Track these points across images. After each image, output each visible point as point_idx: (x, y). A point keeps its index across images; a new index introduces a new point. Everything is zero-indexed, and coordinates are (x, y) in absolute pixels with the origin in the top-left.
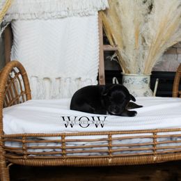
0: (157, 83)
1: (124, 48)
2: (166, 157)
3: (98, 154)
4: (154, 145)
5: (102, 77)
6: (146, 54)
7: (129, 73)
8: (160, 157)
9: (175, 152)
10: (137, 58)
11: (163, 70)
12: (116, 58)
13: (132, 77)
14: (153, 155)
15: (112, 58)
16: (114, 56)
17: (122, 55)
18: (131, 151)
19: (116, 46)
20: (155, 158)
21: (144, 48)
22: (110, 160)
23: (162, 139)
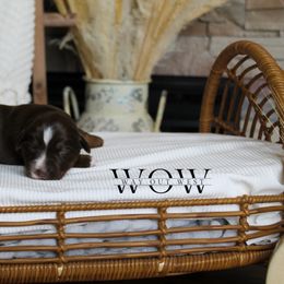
0: (163, 101)
1: (91, 20)
2: (188, 264)
3: (34, 254)
4: (159, 237)
5: (39, 86)
6: (140, 34)
7: (101, 77)
8: (173, 264)
9: (208, 253)
10: (118, 44)
11: (176, 73)
12: (71, 43)
13: (108, 88)
14: (157, 257)
15: (63, 44)
16: (68, 38)
17: (87, 37)
18: (108, 248)
19: (73, 16)
20: (162, 265)
21: (135, 22)
22: (60, 269)
23: (179, 223)
